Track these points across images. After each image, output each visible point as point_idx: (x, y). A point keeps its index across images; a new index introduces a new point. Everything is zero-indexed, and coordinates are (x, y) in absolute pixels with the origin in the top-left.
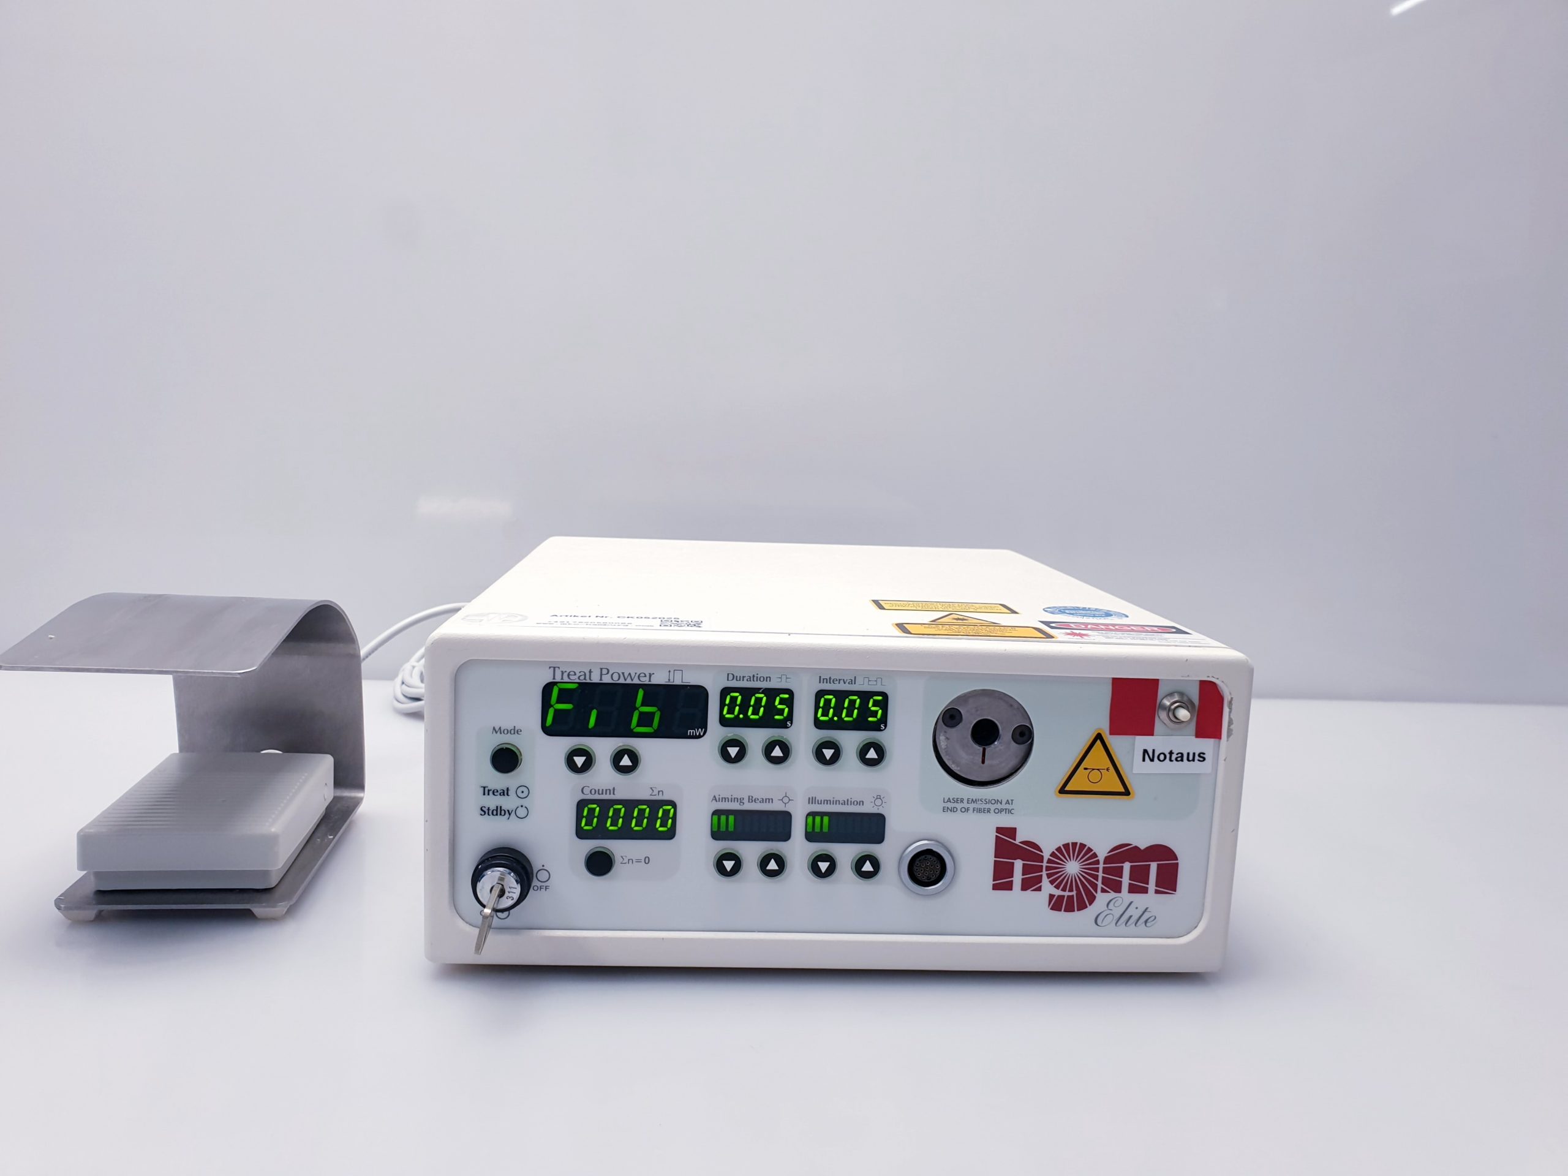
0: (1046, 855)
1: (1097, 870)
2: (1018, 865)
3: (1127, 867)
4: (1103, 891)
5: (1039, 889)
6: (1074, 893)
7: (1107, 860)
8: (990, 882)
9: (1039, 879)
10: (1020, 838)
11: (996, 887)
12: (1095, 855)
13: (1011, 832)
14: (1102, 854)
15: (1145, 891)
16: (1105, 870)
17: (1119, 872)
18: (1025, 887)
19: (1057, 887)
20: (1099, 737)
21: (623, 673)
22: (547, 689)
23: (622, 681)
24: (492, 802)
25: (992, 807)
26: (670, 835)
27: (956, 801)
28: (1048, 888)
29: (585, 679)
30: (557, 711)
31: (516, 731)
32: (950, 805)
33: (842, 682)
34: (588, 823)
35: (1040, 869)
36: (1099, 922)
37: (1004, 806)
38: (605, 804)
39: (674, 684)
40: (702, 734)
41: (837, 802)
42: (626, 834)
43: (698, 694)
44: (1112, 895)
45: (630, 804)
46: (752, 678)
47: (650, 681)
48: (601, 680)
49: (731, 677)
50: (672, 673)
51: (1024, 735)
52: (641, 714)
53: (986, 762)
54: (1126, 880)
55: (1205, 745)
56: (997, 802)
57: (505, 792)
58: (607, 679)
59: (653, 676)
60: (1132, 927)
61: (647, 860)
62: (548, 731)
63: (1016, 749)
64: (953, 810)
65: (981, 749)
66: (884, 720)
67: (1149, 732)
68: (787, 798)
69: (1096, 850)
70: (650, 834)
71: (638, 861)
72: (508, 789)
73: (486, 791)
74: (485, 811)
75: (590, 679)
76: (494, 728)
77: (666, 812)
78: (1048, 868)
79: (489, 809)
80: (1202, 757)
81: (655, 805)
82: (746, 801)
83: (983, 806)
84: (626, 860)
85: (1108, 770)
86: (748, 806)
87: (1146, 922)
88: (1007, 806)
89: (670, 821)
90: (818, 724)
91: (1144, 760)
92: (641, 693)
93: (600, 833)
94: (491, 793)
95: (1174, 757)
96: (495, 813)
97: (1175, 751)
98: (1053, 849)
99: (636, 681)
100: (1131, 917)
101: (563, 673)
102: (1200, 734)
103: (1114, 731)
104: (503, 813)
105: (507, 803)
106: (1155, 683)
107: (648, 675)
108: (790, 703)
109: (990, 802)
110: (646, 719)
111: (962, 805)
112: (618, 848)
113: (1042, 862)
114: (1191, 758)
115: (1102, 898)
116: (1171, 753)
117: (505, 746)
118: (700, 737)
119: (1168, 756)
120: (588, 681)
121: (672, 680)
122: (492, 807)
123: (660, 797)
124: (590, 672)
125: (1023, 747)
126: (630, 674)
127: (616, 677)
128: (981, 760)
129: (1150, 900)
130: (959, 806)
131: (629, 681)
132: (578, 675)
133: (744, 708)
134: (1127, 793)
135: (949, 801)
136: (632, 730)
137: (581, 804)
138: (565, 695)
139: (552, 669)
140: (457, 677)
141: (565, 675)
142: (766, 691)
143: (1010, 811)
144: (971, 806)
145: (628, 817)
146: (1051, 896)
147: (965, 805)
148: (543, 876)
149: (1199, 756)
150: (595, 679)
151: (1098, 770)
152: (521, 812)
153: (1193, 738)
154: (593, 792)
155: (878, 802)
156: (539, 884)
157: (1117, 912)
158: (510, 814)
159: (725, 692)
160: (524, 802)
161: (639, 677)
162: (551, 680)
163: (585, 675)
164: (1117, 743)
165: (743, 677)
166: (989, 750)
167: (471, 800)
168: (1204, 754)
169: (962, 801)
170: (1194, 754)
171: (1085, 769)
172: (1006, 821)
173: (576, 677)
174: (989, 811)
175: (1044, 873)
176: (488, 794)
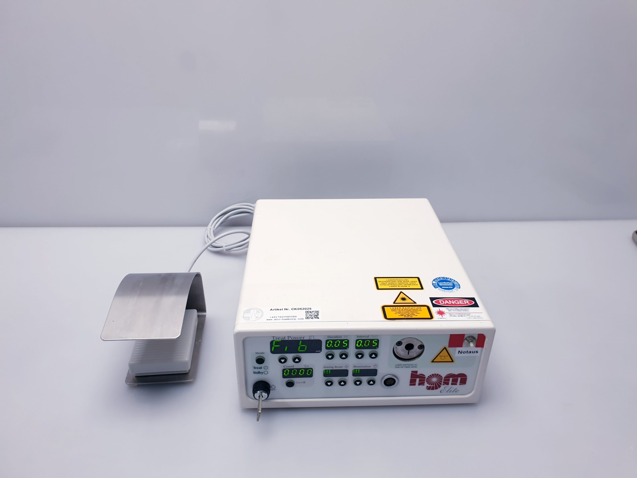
0: (426, 377)
1: (442, 380)
2: (418, 380)
3: (451, 379)
4: (443, 385)
5: (424, 385)
6: (434, 386)
7: (444, 378)
8: (409, 384)
9: (424, 383)
10: (418, 373)
11: (410, 385)
12: (441, 376)
13: (416, 372)
14: (443, 377)
15: (456, 384)
16: (444, 380)
17: (449, 380)
18: (419, 384)
19: (429, 384)
20: (445, 348)
21: (295, 337)
22: (272, 343)
23: (295, 339)
24: (257, 370)
25: (410, 366)
26: (311, 376)
27: (399, 365)
28: (426, 384)
29: (283, 339)
30: (275, 347)
31: (263, 353)
32: (397, 366)
33: (364, 337)
34: (286, 374)
35: (424, 380)
36: (442, 392)
37: (414, 366)
38: (291, 370)
39: (311, 339)
40: (320, 352)
41: (363, 367)
42: (298, 376)
43: (319, 342)
44: (446, 385)
45: (298, 369)
46: (336, 337)
47: (303, 339)
48: (288, 339)
49: (329, 337)
50: (310, 337)
51: (422, 347)
52: (301, 347)
53: (409, 354)
54: (450, 382)
55: (479, 349)
56: (412, 365)
57: (261, 368)
58: (290, 339)
59: (304, 338)
60: (451, 393)
61: (304, 382)
62: (272, 352)
63: (419, 351)
64: (398, 367)
65: (408, 351)
66: (377, 346)
67: (461, 346)
68: (347, 366)
69: (442, 375)
70: (305, 376)
71: (302, 383)
72: (261, 367)
73: (255, 368)
74: (254, 373)
75: (285, 339)
76: (256, 353)
77: (310, 371)
78: (426, 380)
79: (256, 372)
80: (477, 352)
81: (306, 369)
82: (334, 367)
83: (408, 366)
84: (298, 382)
85: (447, 356)
86: (335, 369)
87: (456, 392)
88: (415, 366)
89: (311, 373)
90: (357, 348)
91: (459, 353)
92: (301, 342)
93: (290, 376)
94: (256, 368)
95: (468, 352)
96: (258, 373)
97: (469, 351)
98: (429, 375)
99: (299, 339)
100: (451, 390)
101: (276, 338)
102: (477, 346)
103: (450, 346)
104: (260, 373)
105: (261, 370)
106: (464, 335)
107: (303, 338)
108: (348, 342)
109: (410, 365)
110: (302, 348)
111: (401, 366)
112: (295, 380)
113: (425, 378)
114: (473, 352)
115: (442, 387)
116: (467, 351)
117: (260, 358)
118: (319, 352)
119: (466, 352)
120: (284, 340)
121: (310, 338)
122: (257, 372)
123: (308, 367)
124: (285, 337)
125: (421, 350)
126: (297, 337)
127: (293, 338)
128: (408, 354)
129: (458, 386)
130: (400, 366)
131: (297, 339)
132: (281, 338)
133: (333, 344)
134: (453, 361)
135: (397, 365)
136: (298, 351)
137: (283, 370)
138: (277, 343)
139: (273, 337)
140: (244, 341)
141: (277, 339)
142: (340, 340)
143: (416, 367)
144: (404, 366)
145: (298, 372)
146: (427, 387)
147: (402, 366)
148: (273, 387)
149: (476, 352)
150: (286, 339)
151: (444, 356)
152: (266, 373)
153: (475, 347)
154: (287, 367)
155: (375, 366)
156: (272, 389)
157: (447, 390)
158: (262, 373)
159: (327, 341)
160: (266, 370)
161: (300, 338)
162: (273, 340)
163: (283, 338)
164: (451, 350)
165: (333, 337)
166: (410, 351)
167: (250, 370)
168: (477, 351)
169: (401, 365)
170: (475, 352)
171: (440, 356)
172: (414, 369)
173: (281, 339)
174: (409, 367)
175: (425, 381)
176: (256, 369)
